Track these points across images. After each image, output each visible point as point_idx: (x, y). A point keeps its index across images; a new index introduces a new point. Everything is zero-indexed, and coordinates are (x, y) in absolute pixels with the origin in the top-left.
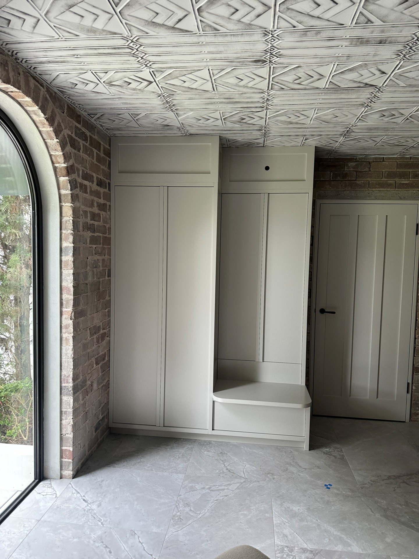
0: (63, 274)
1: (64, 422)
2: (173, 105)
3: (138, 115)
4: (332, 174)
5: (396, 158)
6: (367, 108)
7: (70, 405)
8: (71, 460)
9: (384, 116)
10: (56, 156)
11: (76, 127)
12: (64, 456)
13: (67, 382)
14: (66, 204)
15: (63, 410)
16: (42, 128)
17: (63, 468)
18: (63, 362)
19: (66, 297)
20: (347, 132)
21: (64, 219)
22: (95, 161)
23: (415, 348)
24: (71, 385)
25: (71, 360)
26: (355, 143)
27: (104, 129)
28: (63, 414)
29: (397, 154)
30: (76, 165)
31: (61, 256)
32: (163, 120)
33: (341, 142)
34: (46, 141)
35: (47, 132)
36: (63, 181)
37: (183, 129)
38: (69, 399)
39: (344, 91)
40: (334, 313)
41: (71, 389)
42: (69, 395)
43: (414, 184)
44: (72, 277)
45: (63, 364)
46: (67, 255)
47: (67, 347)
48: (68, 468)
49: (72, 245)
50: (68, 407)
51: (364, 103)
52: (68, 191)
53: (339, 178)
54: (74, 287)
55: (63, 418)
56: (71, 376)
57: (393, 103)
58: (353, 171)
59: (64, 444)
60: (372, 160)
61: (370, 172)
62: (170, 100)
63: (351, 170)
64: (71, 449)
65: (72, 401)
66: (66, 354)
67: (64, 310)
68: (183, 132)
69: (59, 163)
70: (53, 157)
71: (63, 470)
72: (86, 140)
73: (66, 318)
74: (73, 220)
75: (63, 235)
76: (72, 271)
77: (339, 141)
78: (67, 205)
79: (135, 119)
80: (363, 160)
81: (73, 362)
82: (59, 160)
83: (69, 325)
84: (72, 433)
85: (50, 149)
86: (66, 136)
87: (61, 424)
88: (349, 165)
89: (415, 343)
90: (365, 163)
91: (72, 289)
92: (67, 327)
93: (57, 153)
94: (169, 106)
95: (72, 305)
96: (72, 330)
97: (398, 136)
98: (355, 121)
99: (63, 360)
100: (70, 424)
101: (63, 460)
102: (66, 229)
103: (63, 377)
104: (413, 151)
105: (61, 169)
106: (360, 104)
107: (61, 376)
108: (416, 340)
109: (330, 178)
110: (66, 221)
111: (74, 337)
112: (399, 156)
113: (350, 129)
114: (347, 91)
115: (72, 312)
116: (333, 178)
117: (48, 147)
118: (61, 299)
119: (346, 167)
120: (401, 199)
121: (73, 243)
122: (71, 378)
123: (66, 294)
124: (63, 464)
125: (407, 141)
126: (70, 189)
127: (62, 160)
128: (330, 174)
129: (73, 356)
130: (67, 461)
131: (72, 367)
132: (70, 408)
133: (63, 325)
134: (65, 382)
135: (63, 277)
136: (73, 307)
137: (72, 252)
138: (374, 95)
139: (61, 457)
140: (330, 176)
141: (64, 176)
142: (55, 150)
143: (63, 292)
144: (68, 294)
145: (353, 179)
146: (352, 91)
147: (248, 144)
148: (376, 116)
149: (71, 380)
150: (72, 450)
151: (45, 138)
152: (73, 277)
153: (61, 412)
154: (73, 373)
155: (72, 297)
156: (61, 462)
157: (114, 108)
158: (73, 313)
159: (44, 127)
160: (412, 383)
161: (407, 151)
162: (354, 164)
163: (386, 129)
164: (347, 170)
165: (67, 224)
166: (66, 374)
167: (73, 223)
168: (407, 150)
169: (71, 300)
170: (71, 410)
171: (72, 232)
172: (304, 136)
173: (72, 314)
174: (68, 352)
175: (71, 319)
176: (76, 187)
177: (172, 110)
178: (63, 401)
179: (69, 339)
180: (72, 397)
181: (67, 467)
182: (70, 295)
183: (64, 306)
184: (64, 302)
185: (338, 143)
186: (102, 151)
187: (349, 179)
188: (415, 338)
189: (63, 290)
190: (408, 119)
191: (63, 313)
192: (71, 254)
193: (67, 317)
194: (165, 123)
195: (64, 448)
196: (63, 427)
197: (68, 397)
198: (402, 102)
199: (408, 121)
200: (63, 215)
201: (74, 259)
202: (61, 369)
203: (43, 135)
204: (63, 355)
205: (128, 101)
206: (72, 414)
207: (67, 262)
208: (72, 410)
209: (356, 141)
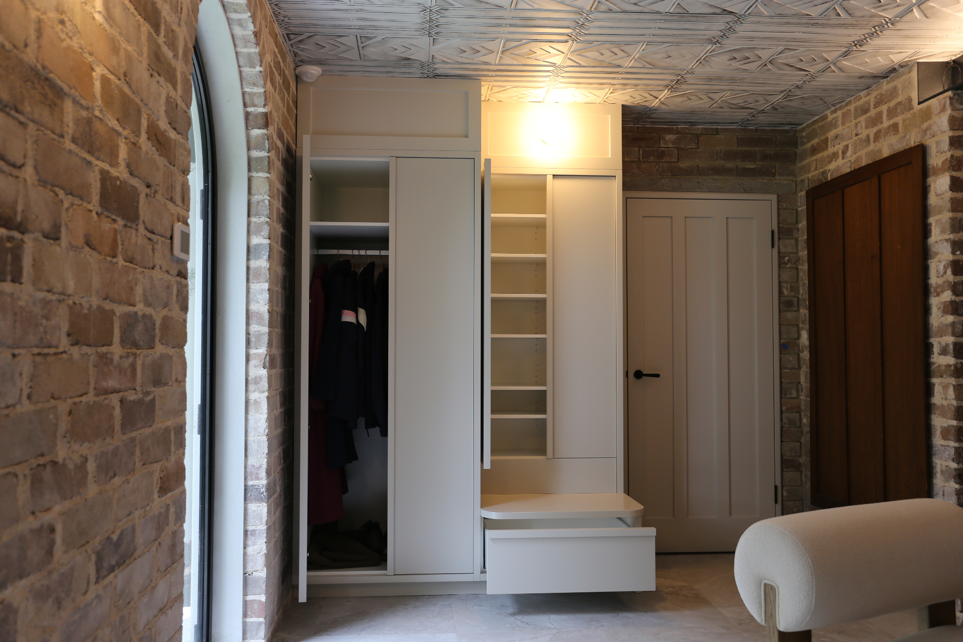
0: (251, 291)
1: (250, 550)
2: (437, 26)
3: (369, 38)
4: (641, 152)
5: (736, 129)
6: (715, 46)
7: (261, 518)
8: (262, 620)
9: (735, 58)
10: (252, 95)
11: (275, 53)
12: (249, 613)
13: (258, 478)
14: (258, 175)
15: (250, 528)
16: (242, 48)
17: (248, 635)
18: (249, 442)
19: (255, 329)
20: (677, 82)
21: (255, 198)
22: (285, 110)
23: (782, 428)
24: (264, 482)
25: (265, 438)
26: (681, 102)
27: (296, 61)
28: (249, 536)
29: (738, 123)
30: (273, 112)
31: (248, 259)
32: (405, 49)
33: (662, 100)
34: (242, 69)
35: (249, 55)
36: (257, 136)
37: (428, 65)
38: (259, 509)
39: (692, 19)
40: (658, 376)
41: (263, 490)
42: (260, 500)
43: (764, 169)
44: (266, 296)
45: (249, 447)
46: (258, 258)
47: (258, 415)
48: (256, 635)
49: (267, 241)
50: (258, 522)
51: (714, 37)
52: (263, 152)
53: (652, 158)
54: (269, 312)
55: (249, 542)
56: (265, 466)
57: (752, 39)
58: (673, 148)
59: (249, 590)
60: (700, 132)
61: (698, 150)
62: (436, 17)
63: (670, 146)
64: (263, 598)
65: (265, 510)
66: (256, 428)
67: (253, 351)
68: (426, 71)
69: (255, 106)
70: (247, 97)
71: (247, 639)
72: (280, 75)
73: (255, 367)
74: (269, 201)
75: (252, 224)
76: (266, 286)
77: (660, 98)
78: (260, 175)
79: (361, 45)
80: (687, 131)
81: (267, 443)
82: (256, 101)
83: (260, 378)
84: (265, 569)
85: (244, 83)
86: (268, 65)
87: (245, 554)
88: (667, 138)
89: (781, 420)
90: (690, 136)
91: (266, 316)
92: (257, 380)
93: (256, 90)
94: (430, 26)
95: (266, 342)
96: (266, 385)
97: (745, 91)
98: (692, 65)
99: (250, 438)
100: (261, 554)
101: (248, 620)
102: (257, 215)
103: (249, 470)
104: (762, 118)
105: (256, 116)
106: (707, 39)
107: (246, 467)
108: (784, 415)
109: (639, 159)
110: (258, 202)
111: (268, 398)
112: (739, 127)
113: (682, 76)
114: (695, 18)
115: (266, 355)
116: (643, 158)
117: (243, 79)
118: (248, 334)
119: (662, 142)
120: (746, 191)
121: (269, 239)
122: (264, 471)
123: (256, 324)
124: (248, 628)
125: (757, 101)
126: (267, 149)
127: (260, 101)
128: (639, 152)
129: (267, 431)
130: (255, 622)
131: (267, 451)
132: (262, 524)
133: (250, 378)
134: (253, 477)
135: (251, 296)
136: (268, 347)
137: (267, 254)
138: (730, 26)
139: (245, 615)
140: (639, 155)
141: (260, 129)
142: (254, 84)
143: (251, 321)
144: (260, 324)
145: (673, 160)
146: (703, 19)
147: (520, 96)
148: (725, 58)
149: (263, 474)
150: (264, 601)
151: (241, 65)
152: (268, 295)
153: (246, 532)
154: (267, 461)
155: (266, 329)
156: (245, 624)
157: (340, 25)
158: (268, 357)
159: (245, 47)
160: (782, 486)
161: (754, 118)
162: (674, 137)
163: (732, 80)
164: (664, 146)
165: (259, 207)
166: (255, 464)
167: (269, 205)
168: (754, 116)
169: (264, 334)
170: (263, 528)
171: (268, 220)
172: (610, 86)
173: (265, 358)
174: (259, 424)
175: (264, 367)
176: (273, 149)
177: (430, 33)
178: (250, 512)
179: (260, 402)
180: (265, 505)
181: (254, 633)
182: (264, 325)
183: (252, 344)
184: (253, 339)
185: (658, 100)
186: (291, 96)
187: (668, 160)
188: (782, 412)
189: (250, 318)
190: (766, 65)
191: (251, 358)
192: (266, 257)
193: (257, 364)
194: (404, 55)
195: (249, 598)
196: (249, 559)
197: (259, 504)
198: (765, 38)
199: (765, 68)
200: (253, 192)
201: (270, 266)
202: (246, 456)
203: (240, 59)
204: (249, 430)
205: (369, 16)
206: (265, 535)
207: (258, 269)
208: (266, 527)
209: (685, 99)
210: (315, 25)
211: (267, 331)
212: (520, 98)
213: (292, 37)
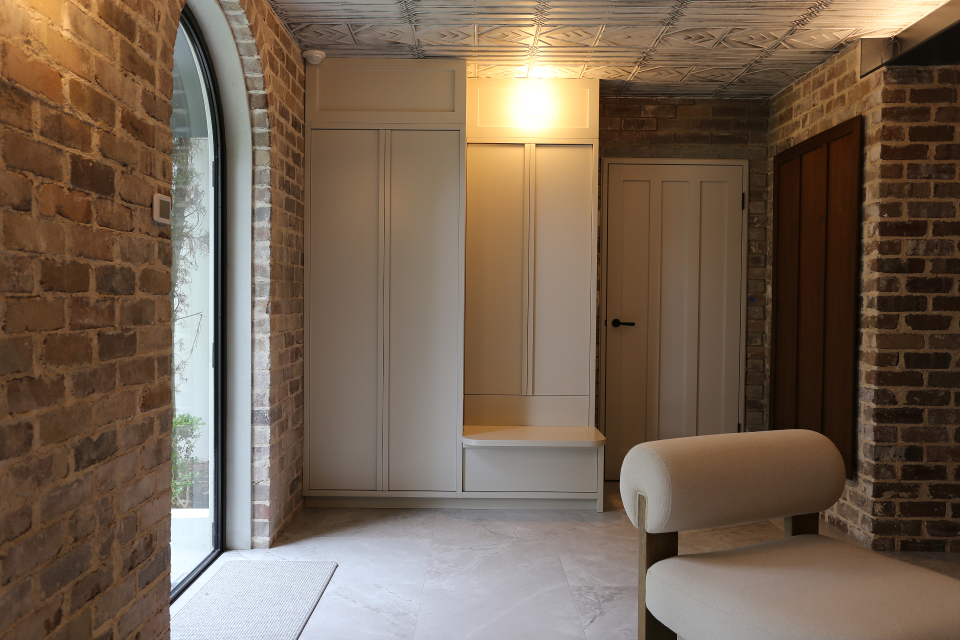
0: (256, 247)
1: (256, 464)
2: (415, 15)
3: (360, 26)
4: (623, 121)
5: (712, 100)
6: (668, 27)
7: (265, 438)
8: (267, 521)
9: (691, 38)
10: (252, 79)
11: (275, 41)
12: (256, 515)
13: (262, 405)
14: (260, 148)
15: (256, 446)
16: (241, 39)
17: (256, 533)
18: (255, 375)
19: (259, 280)
20: (643, 59)
21: (259, 168)
22: (290, 90)
23: (746, 373)
24: (268, 408)
25: (268, 372)
26: (654, 76)
27: (302, 46)
28: (256, 453)
29: (712, 94)
30: (274, 93)
31: (253, 221)
32: (393, 35)
33: (635, 74)
34: (242, 57)
35: (247, 45)
36: (259, 115)
37: (417, 48)
38: (264, 430)
39: (640, 4)
40: (633, 324)
41: (267, 415)
42: (264, 423)
43: (737, 137)
44: (268, 252)
45: (255, 379)
46: (261, 219)
47: (262, 352)
48: (262, 533)
49: (269, 205)
50: (263, 441)
51: (665, 20)
52: (264, 129)
53: (633, 127)
54: (271, 265)
55: (256, 457)
56: (268, 395)
57: (701, 20)
58: (653, 117)
59: (256, 497)
60: (677, 103)
61: (676, 119)
62: (412, 7)
63: (650, 116)
64: (267, 503)
65: (269, 431)
66: (260, 363)
67: (257, 299)
68: (416, 53)
69: (256, 89)
70: (249, 82)
71: (255, 536)
72: (283, 60)
73: (260, 312)
74: (270, 171)
75: (256, 191)
76: (268, 243)
77: (633, 73)
78: (263, 149)
79: (354, 33)
80: (666, 102)
81: (270, 375)
82: (257, 85)
83: (264, 321)
84: (269, 480)
85: (245, 69)
86: (266, 53)
87: (252, 467)
88: (647, 109)
89: (746, 365)
90: (668, 106)
91: (268, 269)
92: (261, 323)
93: (255, 75)
94: (409, 15)
95: (269, 291)
96: (269, 327)
97: (710, 66)
98: (653, 44)
99: (256, 371)
100: (266, 467)
101: (256, 520)
102: (260, 183)
103: (255, 398)
104: (732, 89)
105: (257, 97)
106: (659, 21)
107: (252, 395)
108: (748, 361)
109: (621, 128)
110: (261, 172)
111: (270, 338)
112: (714, 98)
113: (647, 54)
114: (643, 4)
115: (269, 302)
116: (624, 127)
117: (244, 66)
118: (253, 284)
119: (642, 112)
120: (719, 157)
121: (271, 203)
122: (268, 399)
123: (260, 276)
124: (256, 527)
125: (723, 75)
126: (268, 126)
127: (260, 84)
128: (621, 121)
129: (269, 366)
130: (261, 522)
131: (270, 383)
132: (266, 443)
133: (255, 321)
134: (259, 404)
135: (256, 252)
136: (270, 295)
137: (269, 216)
138: (676, 10)
139: (253, 516)
140: (621, 124)
141: (261, 108)
142: (254, 70)
143: (255, 274)
144: (263, 276)
145: (653, 129)
146: (650, 4)
147: (505, 73)
148: (681, 37)
149: (267, 402)
150: (269, 506)
151: (242, 54)
152: (269, 251)
153: (253, 449)
154: (270, 391)
155: (268, 280)
156: (253, 524)
157: (331, 16)
158: (270, 304)
159: (244, 39)
160: (745, 425)
161: (725, 90)
162: (654, 108)
163: (694, 57)
164: (644, 116)
165: (262, 176)
166: (260, 393)
167: (271, 174)
168: (725, 88)
169: (267, 284)
170: (267, 446)
171: (269, 187)
172: (584, 63)
173: (268, 304)
174: (263, 360)
175: (267, 313)
176: (274, 125)
177: (410, 21)
178: (256, 432)
179: (264, 342)
180: (268, 427)
181: (261, 531)
182: (266, 277)
183: (257, 293)
184: (257, 288)
185: (631, 75)
186: (297, 78)
187: (648, 129)
188: (747, 359)
189: (255, 270)
190: (720, 43)
191: (256, 305)
192: (268, 219)
193: (261, 310)
194: (393, 40)
195: (256, 503)
196: (256, 471)
197: (263, 427)
198: (711, 20)
199: (720, 45)
200: (257, 163)
201: (272, 226)
202: (252, 386)
203: (240, 49)
204: (255, 365)
205: (354, 8)
206: (269, 452)
207: (261, 230)
208: (269, 445)
209: (656, 73)
210: (310, 16)
211: (269, 281)
212: (506, 75)
213: (293, 26)
